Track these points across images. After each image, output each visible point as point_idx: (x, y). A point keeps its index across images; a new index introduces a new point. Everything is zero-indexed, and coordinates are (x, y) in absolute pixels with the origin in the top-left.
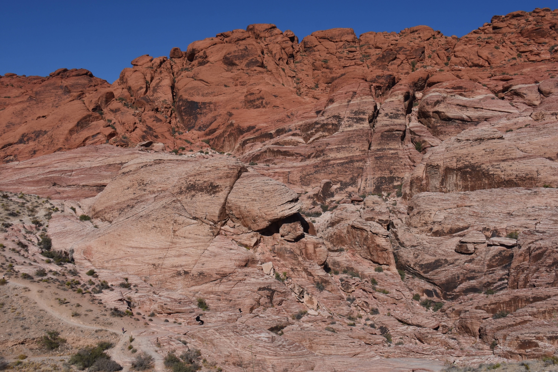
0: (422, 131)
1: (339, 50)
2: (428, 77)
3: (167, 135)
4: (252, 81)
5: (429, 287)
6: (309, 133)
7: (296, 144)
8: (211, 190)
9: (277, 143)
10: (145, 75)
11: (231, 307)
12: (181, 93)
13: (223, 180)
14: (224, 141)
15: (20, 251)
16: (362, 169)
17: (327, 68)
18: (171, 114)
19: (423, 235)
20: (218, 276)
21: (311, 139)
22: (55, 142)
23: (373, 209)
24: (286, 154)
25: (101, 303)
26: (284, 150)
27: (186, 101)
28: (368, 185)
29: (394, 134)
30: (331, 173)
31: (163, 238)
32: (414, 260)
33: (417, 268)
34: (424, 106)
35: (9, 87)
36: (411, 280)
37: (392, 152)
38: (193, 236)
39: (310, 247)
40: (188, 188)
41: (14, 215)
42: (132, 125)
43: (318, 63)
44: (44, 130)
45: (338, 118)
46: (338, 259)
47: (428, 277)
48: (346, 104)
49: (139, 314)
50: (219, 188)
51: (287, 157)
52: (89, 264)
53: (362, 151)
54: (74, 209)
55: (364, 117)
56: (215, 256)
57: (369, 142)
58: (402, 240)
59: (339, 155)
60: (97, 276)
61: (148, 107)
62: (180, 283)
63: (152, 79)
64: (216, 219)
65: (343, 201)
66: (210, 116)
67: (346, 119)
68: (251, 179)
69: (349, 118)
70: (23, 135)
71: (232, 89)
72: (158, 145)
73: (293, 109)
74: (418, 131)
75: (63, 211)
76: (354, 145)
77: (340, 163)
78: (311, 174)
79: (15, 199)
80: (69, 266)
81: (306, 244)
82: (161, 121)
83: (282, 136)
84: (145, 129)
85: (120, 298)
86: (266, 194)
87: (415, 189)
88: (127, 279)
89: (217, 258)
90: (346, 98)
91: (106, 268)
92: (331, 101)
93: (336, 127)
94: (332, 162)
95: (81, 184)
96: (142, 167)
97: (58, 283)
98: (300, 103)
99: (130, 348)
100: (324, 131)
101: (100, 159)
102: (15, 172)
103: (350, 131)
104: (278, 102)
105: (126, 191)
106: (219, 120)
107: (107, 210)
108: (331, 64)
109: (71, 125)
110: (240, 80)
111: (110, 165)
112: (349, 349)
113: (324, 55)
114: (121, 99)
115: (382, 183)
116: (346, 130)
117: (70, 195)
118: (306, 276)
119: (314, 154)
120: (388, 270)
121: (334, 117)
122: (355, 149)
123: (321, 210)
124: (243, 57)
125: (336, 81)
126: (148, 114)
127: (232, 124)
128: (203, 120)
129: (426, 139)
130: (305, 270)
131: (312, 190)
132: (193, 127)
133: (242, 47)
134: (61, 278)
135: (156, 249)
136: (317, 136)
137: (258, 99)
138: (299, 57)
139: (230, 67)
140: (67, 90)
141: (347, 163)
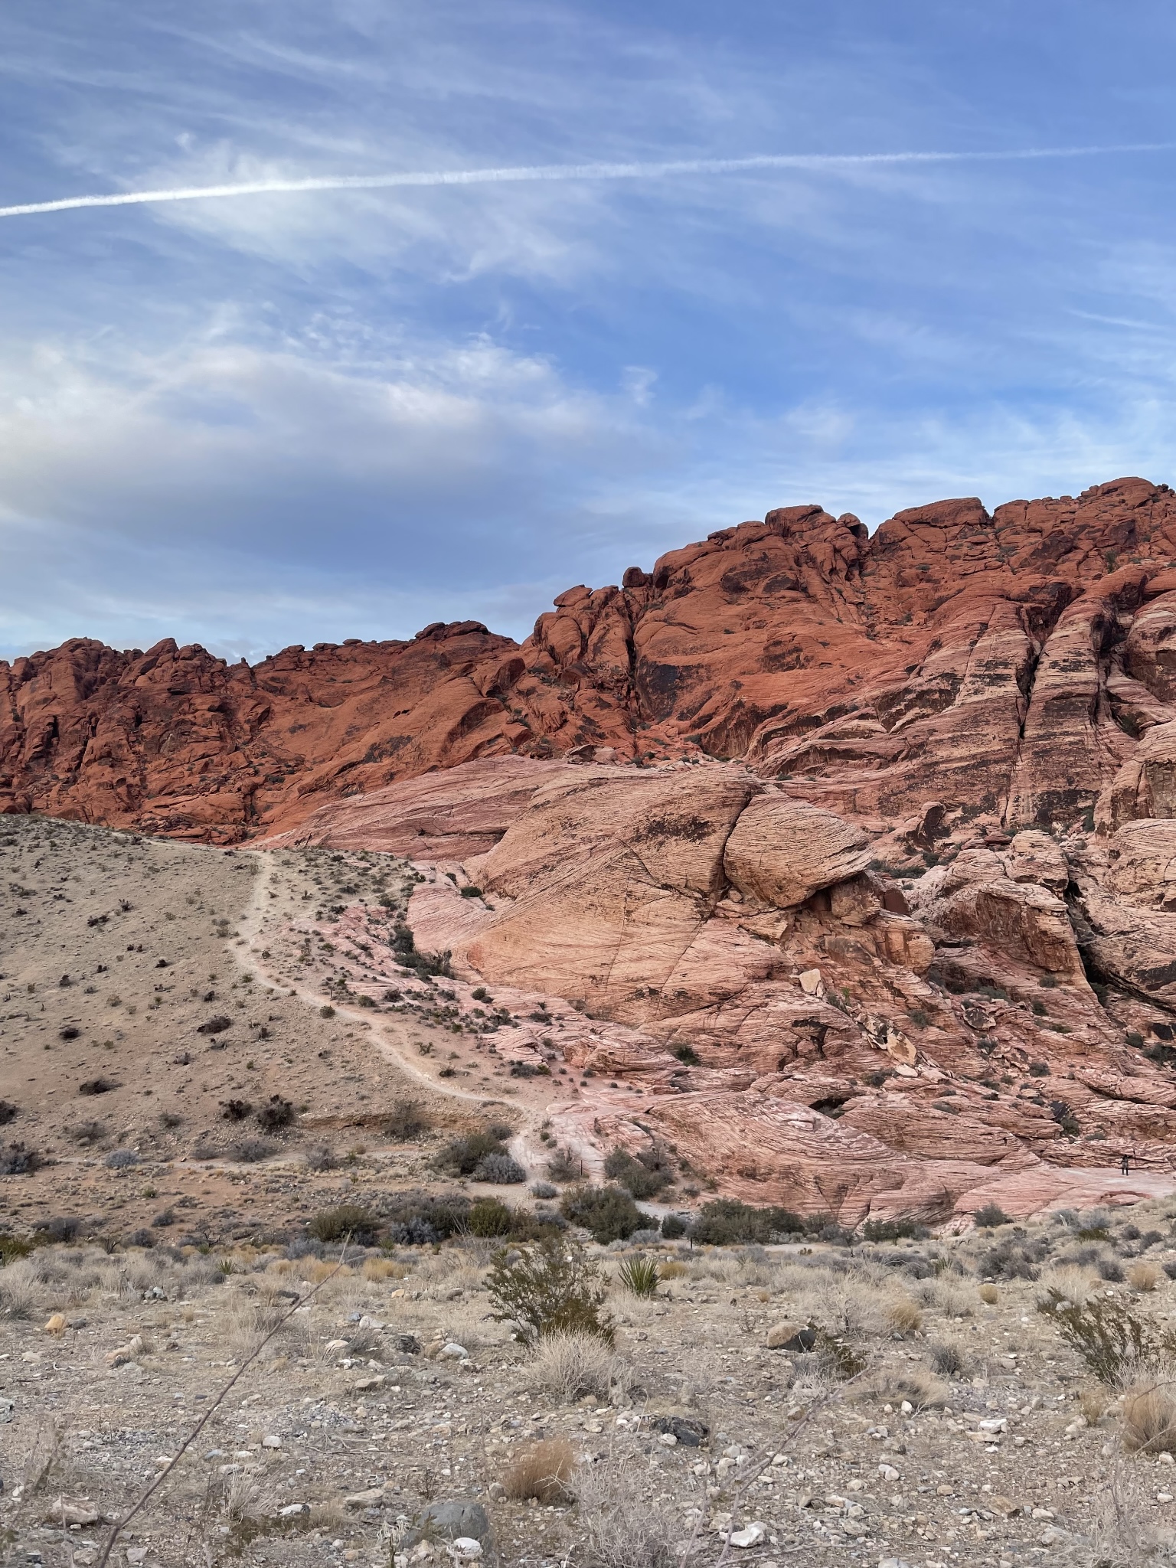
0: (1135, 694)
1: (952, 543)
2: (1144, 581)
3: (621, 731)
4: (776, 619)
5: (1160, 1018)
6: (894, 710)
7: (868, 734)
8: (694, 832)
9: (829, 736)
10: (578, 624)
11: (740, 1059)
12: (644, 651)
13: (717, 811)
14: (728, 736)
15: (360, 955)
16: (1008, 777)
17: (928, 581)
18: (628, 692)
19: (1145, 910)
20: (714, 998)
21: (899, 724)
22: (425, 756)
23: (1033, 859)
24: (848, 754)
25: (495, 1052)
26: (844, 747)
27: (656, 667)
28: (1021, 809)
29: (1072, 704)
30: (944, 789)
31: (608, 925)
32: (1127, 962)
33: (1133, 979)
34: (1137, 642)
35: (351, 664)
36: (1121, 1005)
37: (1071, 739)
38: (663, 920)
39: (897, 939)
40: (650, 830)
41: (349, 891)
42: (558, 717)
43: (909, 573)
44: (406, 735)
45: (953, 678)
46: (963, 962)
47: (1160, 997)
48: (968, 648)
49: (563, 1072)
50: (708, 827)
51: (851, 762)
52: (478, 978)
53: (1005, 741)
54: (452, 877)
55: (1006, 672)
56: (706, 959)
57: (1019, 721)
58: (1099, 919)
59: (957, 753)
60: (489, 1001)
61: (584, 682)
62: (642, 1011)
63: (592, 628)
64: (706, 888)
65: (968, 844)
66: (700, 690)
67: (967, 680)
68: (770, 806)
69: (975, 676)
70: (374, 747)
71: (739, 636)
72: (605, 751)
73: (858, 667)
74: (1125, 694)
75: (432, 881)
76: (987, 730)
77: (959, 768)
78: (901, 792)
79: (352, 861)
80: (443, 983)
81: (886, 933)
82: (609, 705)
83: (839, 721)
84: (580, 723)
85: (529, 1041)
86: (800, 836)
87: (1122, 815)
88: (543, 1006)
89: (710, 963)
90: (966, 637)
91: (508, 985)
92: (937, 645)
93: (947, 697)
94: (942, 767)
95: (468, 830)
96: (568, 794)
97: (420, 1014)
98: (874, 654)
99: (545, 1137)
100: (924, 706)
101: (501, 782)
102: (356, 814)
103: (978, 702)
104: (829, 654)
105: (540, 839)
106: (717, 697)
107: (507, 877)
108: (935, 571)
109: (450, 724)
110: (754, 619)
111: (517, 793)
112: (981, 1147)
113: (923, 556)
114: (535, 671)
115: (1051, 804)
116: (969, 700)
117: (448, 851)
118: (890, 997)
119: (905, 753)
120: (1070, 983)
121: (944, 676)
122: (990, 737)
123: (923, 863)
124: (759, 573)
125: (945, 605)
126: (585, 694)
127: (740, 704)
128: (686, 700)
129: (1145, 709)
130: (889, 985)
131: (905, 824)
132: (669, 714)
133: (756, 556)
134: (427, 1005)
135: (596, 947)
136: (909, 715)
137: (790, 652)
138: (871, 565)
139: (735, 596)
140: (445, 662)
141: (974, 766)
